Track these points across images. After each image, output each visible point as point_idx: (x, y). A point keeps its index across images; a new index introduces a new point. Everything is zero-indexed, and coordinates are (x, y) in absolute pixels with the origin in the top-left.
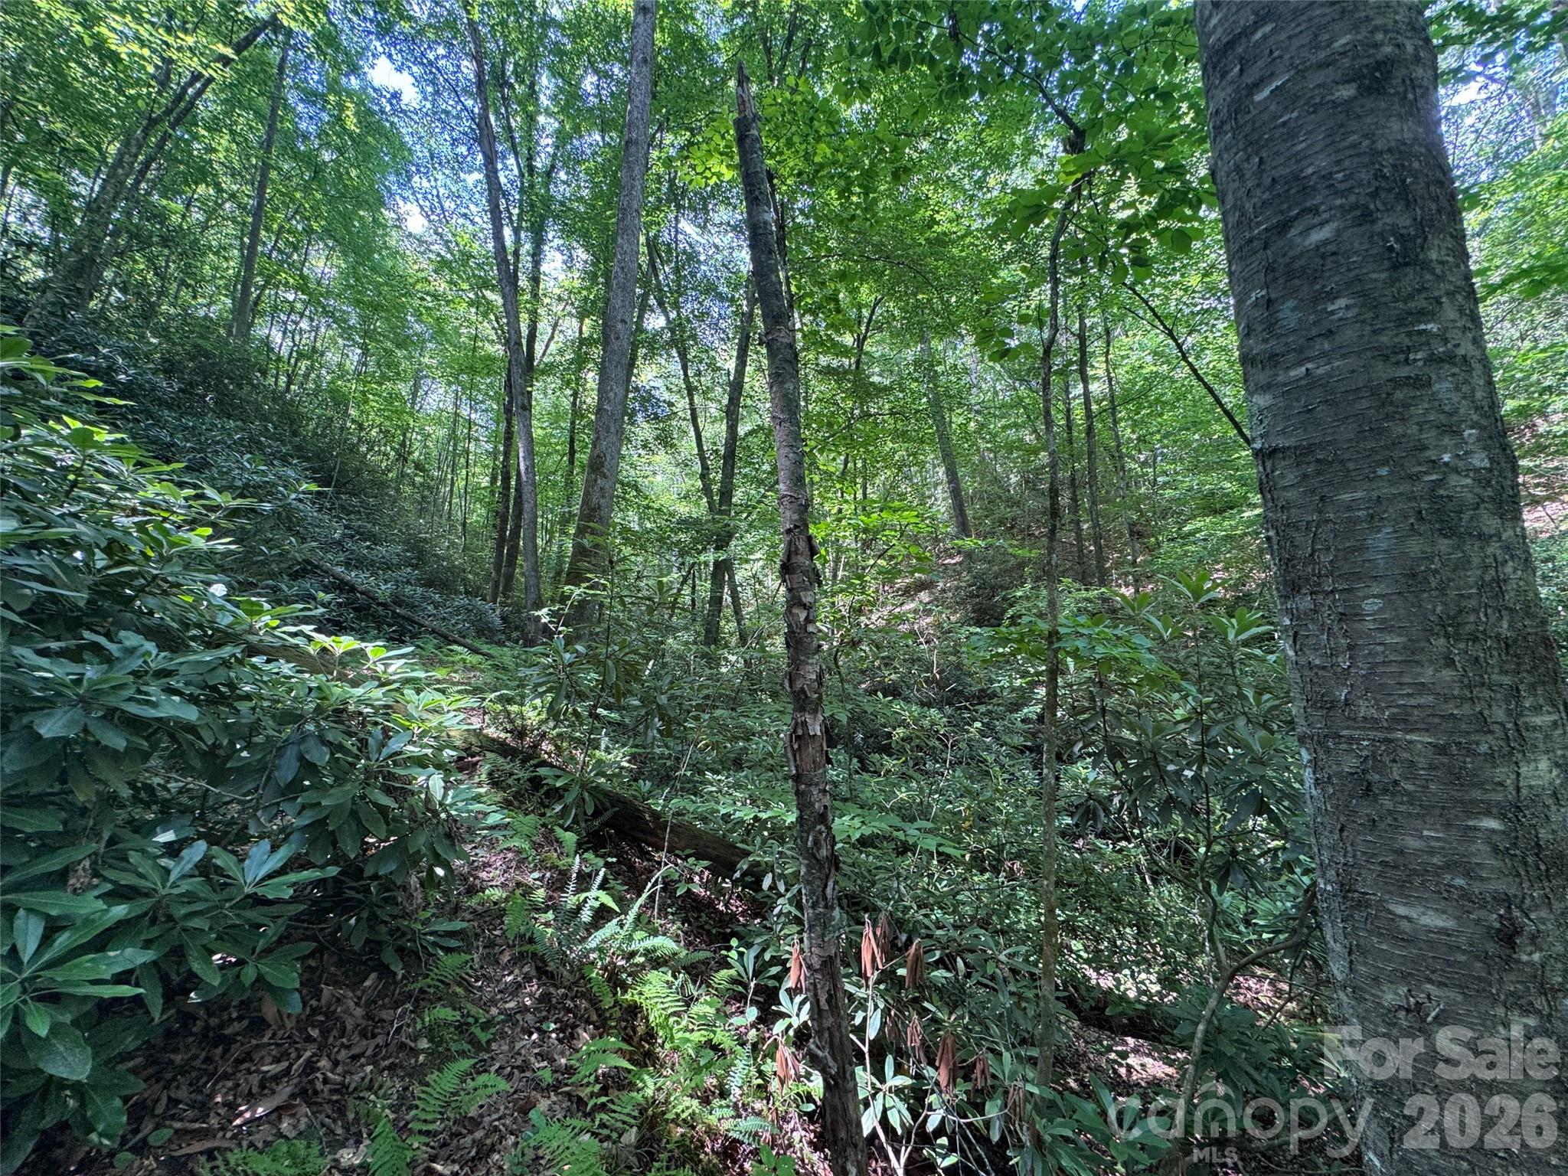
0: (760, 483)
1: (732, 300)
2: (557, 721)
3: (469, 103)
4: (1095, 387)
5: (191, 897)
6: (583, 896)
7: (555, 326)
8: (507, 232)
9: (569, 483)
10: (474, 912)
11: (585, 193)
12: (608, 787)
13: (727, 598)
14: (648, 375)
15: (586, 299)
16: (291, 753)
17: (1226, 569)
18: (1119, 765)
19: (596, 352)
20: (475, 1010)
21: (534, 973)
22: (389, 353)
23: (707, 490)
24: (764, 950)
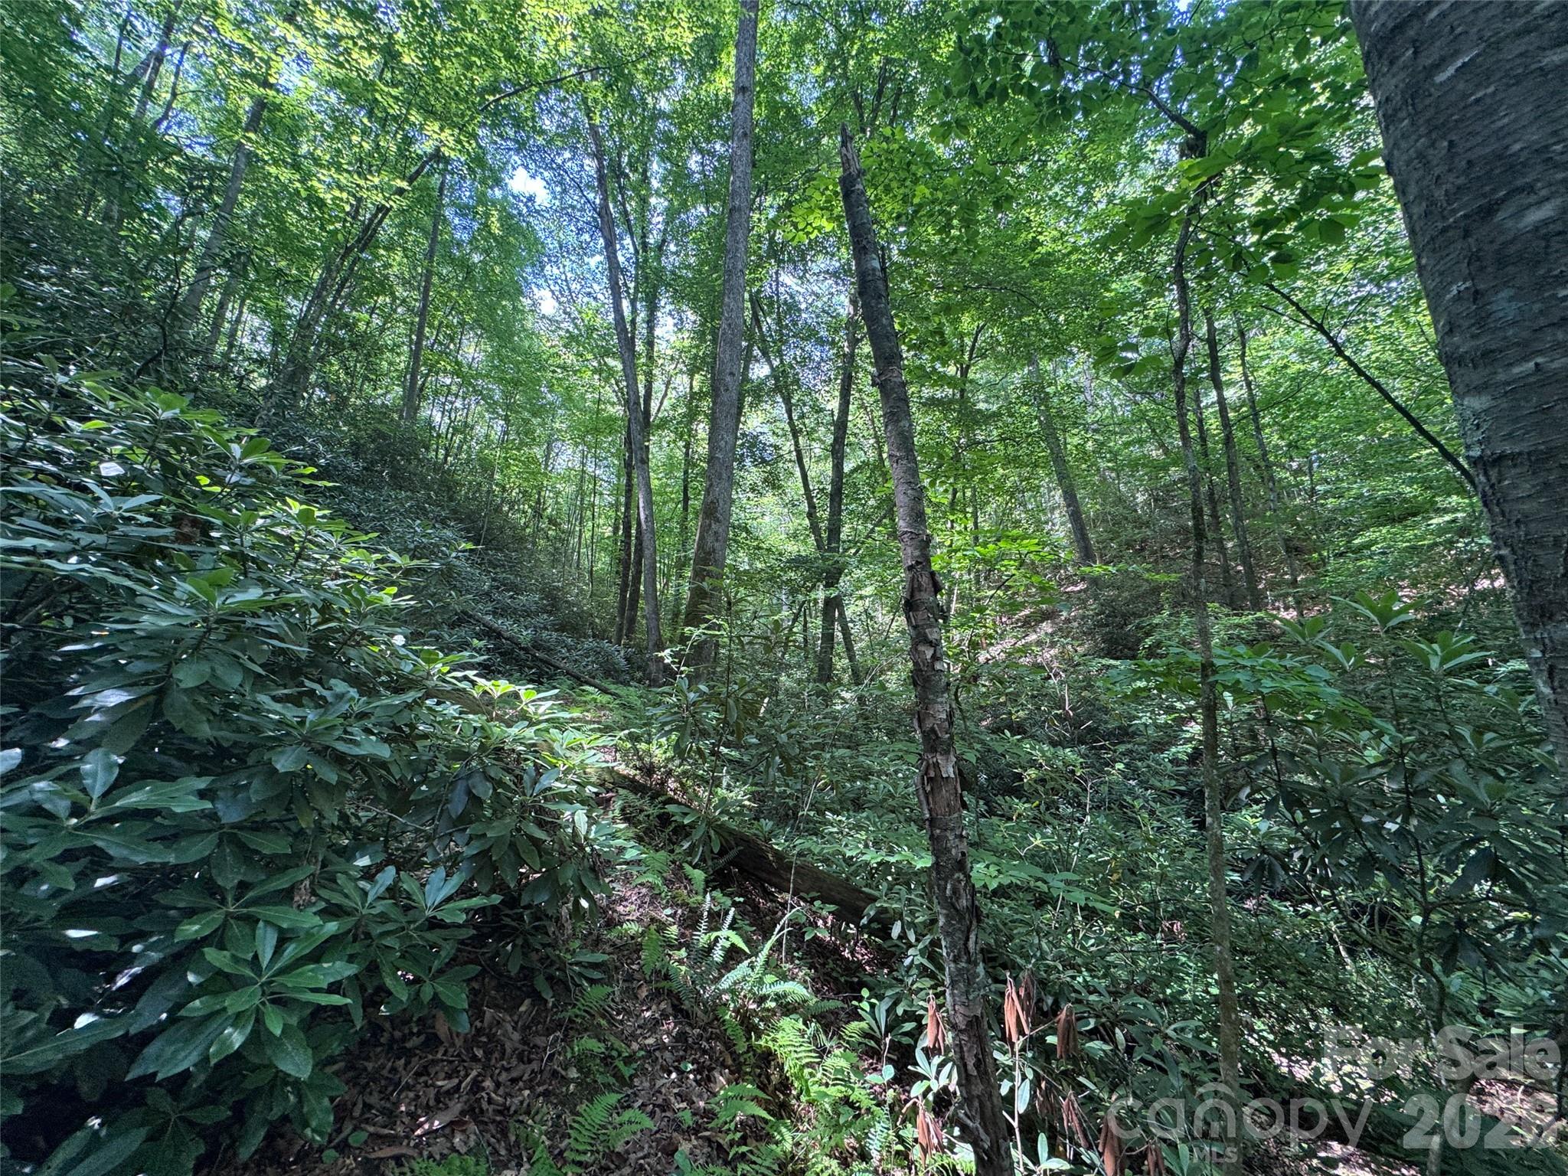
0: (867, 518)
1: (833, 343)
2: (683, 759)
3: (591, 196)
4: (1230, 394)
5: (383, 918)
6: (714, 934)
7: (668, 384)
8: (626, 304)
9: (684, 528)
10: (613, 945)
11: (692, 260)
12: (733, 825)
13: (839, 635)
14: (754, 422)
15: (696, 356)
16: (461, 787)
17: (1414, 585)
18: (1299, 815)
19: (706, 405)
20: (618, 1044)
21: (670, 1010)
22: (526, 422)
23: (814, 528)
24: (896, 1004)
